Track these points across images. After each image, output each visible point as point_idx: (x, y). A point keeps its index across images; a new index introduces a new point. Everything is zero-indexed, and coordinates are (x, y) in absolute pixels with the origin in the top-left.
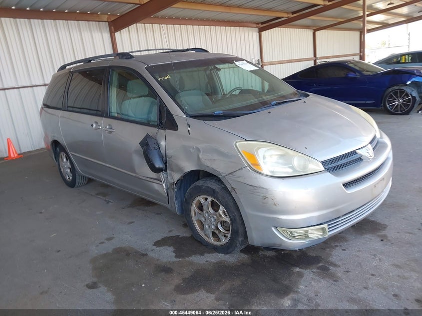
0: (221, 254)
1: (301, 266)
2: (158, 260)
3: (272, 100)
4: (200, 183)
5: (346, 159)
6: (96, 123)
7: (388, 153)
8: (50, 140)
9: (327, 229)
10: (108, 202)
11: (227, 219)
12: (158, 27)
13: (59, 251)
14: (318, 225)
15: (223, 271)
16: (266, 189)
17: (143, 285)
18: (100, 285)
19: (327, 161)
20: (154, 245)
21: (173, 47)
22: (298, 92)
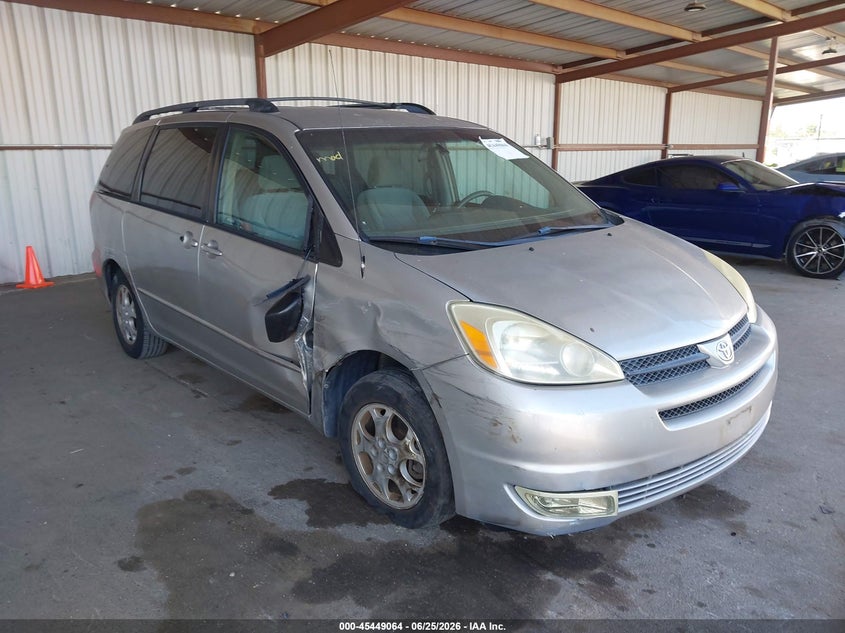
0: (400, 528)
1: (557, 570)
2: (273, 525)
3: (546, 224)
4: (373, 378)
5: (674, 361)
6: (190, 234)
7: (767, 355)
8: (104, 258)
9: (616, 500)
10: (199, 395)
11: (420, 458)
12: (354, 53)
13: (81, 485)
14: (598, 490)
15: (398, 563)
16: (499, 405)
17: (232, 575)
18: (146, 565)
19: (633, 360)
20: (270, 494)
21: (365, 97)
22: (604, 212)
